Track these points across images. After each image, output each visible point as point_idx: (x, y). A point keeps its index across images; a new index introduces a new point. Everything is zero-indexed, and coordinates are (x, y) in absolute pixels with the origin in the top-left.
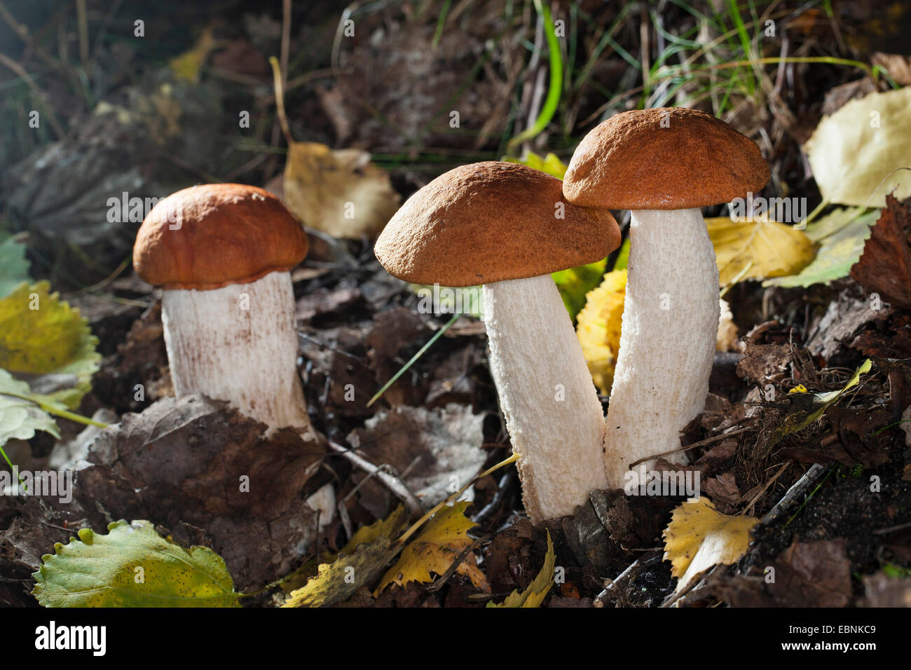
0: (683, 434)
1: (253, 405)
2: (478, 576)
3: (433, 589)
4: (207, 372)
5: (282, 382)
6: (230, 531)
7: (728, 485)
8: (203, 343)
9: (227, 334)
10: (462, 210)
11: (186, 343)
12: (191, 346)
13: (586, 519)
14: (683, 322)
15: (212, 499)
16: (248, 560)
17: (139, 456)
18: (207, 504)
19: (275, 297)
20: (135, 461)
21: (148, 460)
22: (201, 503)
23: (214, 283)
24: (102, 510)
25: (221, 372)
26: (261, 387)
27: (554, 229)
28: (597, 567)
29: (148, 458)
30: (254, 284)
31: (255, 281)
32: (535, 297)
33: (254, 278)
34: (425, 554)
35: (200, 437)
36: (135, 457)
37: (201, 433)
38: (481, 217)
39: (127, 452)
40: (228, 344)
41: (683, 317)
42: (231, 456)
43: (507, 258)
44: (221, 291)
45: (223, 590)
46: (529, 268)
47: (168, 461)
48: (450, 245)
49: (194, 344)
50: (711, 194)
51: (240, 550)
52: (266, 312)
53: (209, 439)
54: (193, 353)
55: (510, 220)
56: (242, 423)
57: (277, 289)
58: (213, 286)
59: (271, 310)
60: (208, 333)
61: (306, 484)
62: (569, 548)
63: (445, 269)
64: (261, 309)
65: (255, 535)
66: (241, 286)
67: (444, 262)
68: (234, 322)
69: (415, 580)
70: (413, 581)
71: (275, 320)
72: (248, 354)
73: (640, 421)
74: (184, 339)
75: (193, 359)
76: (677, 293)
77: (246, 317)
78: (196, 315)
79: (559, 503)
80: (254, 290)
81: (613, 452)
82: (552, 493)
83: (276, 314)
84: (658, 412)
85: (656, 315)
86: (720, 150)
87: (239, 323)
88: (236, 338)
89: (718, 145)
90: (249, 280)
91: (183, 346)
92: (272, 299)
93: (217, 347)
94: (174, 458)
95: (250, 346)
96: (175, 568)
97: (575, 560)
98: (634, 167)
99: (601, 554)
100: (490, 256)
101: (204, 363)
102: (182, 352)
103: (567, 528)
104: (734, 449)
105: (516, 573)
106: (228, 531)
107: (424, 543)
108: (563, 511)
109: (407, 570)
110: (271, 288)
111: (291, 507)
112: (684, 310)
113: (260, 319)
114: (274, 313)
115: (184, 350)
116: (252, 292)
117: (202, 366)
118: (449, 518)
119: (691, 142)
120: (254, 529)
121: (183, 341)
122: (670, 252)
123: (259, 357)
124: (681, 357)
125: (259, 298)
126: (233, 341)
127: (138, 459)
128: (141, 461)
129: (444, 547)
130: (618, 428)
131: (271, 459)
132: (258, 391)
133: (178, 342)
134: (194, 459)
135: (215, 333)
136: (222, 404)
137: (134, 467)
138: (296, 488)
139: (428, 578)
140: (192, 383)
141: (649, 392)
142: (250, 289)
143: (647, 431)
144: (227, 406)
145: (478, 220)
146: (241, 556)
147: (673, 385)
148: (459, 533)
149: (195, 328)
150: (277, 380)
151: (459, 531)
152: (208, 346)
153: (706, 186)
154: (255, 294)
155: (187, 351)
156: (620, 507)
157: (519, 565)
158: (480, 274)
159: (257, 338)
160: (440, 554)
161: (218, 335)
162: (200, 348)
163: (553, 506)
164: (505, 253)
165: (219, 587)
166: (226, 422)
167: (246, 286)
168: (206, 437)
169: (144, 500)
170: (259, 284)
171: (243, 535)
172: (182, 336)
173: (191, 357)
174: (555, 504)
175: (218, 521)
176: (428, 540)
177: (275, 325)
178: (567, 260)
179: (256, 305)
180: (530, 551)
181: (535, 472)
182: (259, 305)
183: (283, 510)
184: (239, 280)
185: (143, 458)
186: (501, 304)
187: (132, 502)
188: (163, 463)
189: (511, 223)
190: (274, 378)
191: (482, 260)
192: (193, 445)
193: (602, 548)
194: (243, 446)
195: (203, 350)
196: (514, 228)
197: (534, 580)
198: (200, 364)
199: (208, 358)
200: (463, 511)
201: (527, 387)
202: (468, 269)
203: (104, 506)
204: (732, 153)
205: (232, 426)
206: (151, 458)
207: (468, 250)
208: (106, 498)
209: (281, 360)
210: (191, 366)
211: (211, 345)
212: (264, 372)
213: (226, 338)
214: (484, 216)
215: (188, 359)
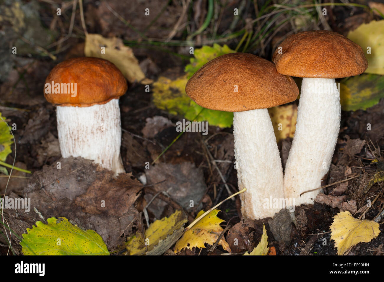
0: (322, 181)
1: (103, 161)
2: (226, 245)
3: (211, 251)
4: (82, 146)
5: (116, 151)
6: (99, 222)
7: (353, 205)
8: (80, 132)
9: (92, 128)
10: (234, 76)
11: (71, 132)
12: (74, 133)
13: (280, 219)
14: (327, 129)
15: (89, 207)
16: (109, 236)
17: (53, 186)
18: (87, 209)
19: (114, 111)
20: (51, 188)
21: (58, 188)
22: (83, 209)
23: (88, 104)
24: (37, 211)
25: (89, 146)
26: (107, 153)
27: (276, 86)
28: (285, 241)
29: (57, 187)
30: (105, 105)
31: (106, 103)
32: (261, 116)
33: (106, 102)
34: (200, 234)
35: (81, 177)
36: (51, 186)
37: (82, 175)
38: (244, 80)
39: (47, 184)
40: (93, 133)
41: (327, 127)
42: (97, 186)
43: (257, 99)
44: (90, 108)
45: (103, 250)
46: (267, 104)
47: (67, 188)
48: (230, 92)
49: (75, 133)
50: (349, 72)
51: (105, 231)
52: (110, 118)
53: (87, 178)
54: (75, 137)
55: (257, 81)
56: (102, 171)
57: (115, 107)
58: (87, 105)
59: (112, 117)
60: (83, 128)
61: (136, 200)
62: (271, 232)
63: (228, 104)
64: (108, 117)
65: (111, 224)
66: (100, 105)
67: (227, 100)
68: (96, 123)
69: (196, 247)
70: (195, 247)
71: (114, 122)
72: (102, 138)
73: (304, 174)
74: (71, 130)
75: (75, 140)
76: (325, 116)
77: (101, 120)
78: (78, 119)
79: (264, 211)
80: (105, 107)
81: (290, 188)
82: (260, 206)
83: (114, 119)
84: (313, 170)
85: (315, 126)
86: (350, 51)
87: (98, 124)
88: (96, 130)
89: (349, 49)
90: (103, 103)
91: (70, 133)
92: (113, 112)
93: (88, 134)
94: (70, 187)
95: (103, 134)
96: (82, 240)
97: (274, 238)
98: (314, 58)
99: (287, 235)
100: (249, 98)
101: (80, 142)
102: (69, 136)
103: (271, 223)
104: (346, 188)
105: (246, 243)
106: (98, 222)
107: (199, 229)
108: (265, 215)
109: (192, 242)
110: (112, 107)
111: (128, 211)
112: (328, 124)
113: (107, 121)
114: (113, 118)
115: (70, 135)
116: (104, 109)
117: (79, 143)
118: (209, 217)
119: (338, 47)
120: (111, 221)
121: (70, 131)
122: (323, 97)
123: (107, 139)
124: (325, 145)
125: (107, 111)
126: (95, 131)
127: (53, 187)
128: (54, 188)
129: (210, 231)
130: (293, 177)
131: (118, 188)
132: (105, 155)
133: (67, 131)
134: (80, 187)
135: (87, 127)
136: (91, 162)
137: (51, 191)
138: (131, 202)
139: (203, 246)
140: (73, 151)
141: (309, 161)
142: (103, 107)
143: (307, 179)
144: (93, 162)
145: (242, 81)
146: (105, 234)
147: (320, 158)
148: (216, 225)
149: (77, 125)
150: (114, 150)
151: (216, 224)
152: (83, 133)
153: (346, 68)
154: (105, 109)
155: (72, 135)
156: (302, 215)
157: (248, 240)
158: (245, 106)
159: (106, 130)
160: (209, 234)
161: (88, 129)
162: (79, 134)
163: (260, 213)
164: (256, 97)
165: (101, 249)
166: (94, 170)
167: (102, 105)
168: (85, 177)
169: (55, 207)
170: (108, 105)
171: (105, 224)
172: (69, 129)
173: (73, 139)
174: (261, 212)
175: (93, 217)
176: (201, 228)
177: (114, 124)
178: (282, 100)
179: (106, 115)
180: (254, 234)
181: (253, 197)
182: (107, 114)
183: (125, 212)
184: (99, 103)
185: (55, 187)
186: (245, 119)
187: (50, 207)
188: (64, 189)
189: (258, 83)
190: (113, 149)
191: (246, 100)
192: (79, 181)
193: (288, 233)
194: (103, 181)
195: (80, 135)
196: (259, 85)
197: (256, 247)
198: (78, 142)
199: (83, 139)
200: (217, 214)
201: (254, 158)
202: (239, 104)
203: (38, 209)
204: (355, 53)
205: (97, 172)
206: (59, 187)
207: (239, 95)
208: (38, 206)
209: (116, 141)
210: (73, 143)
211: (84, 133)
212: (108, 146)
213: (92, 130)
214: (245, 79)
215: (72, 139)
